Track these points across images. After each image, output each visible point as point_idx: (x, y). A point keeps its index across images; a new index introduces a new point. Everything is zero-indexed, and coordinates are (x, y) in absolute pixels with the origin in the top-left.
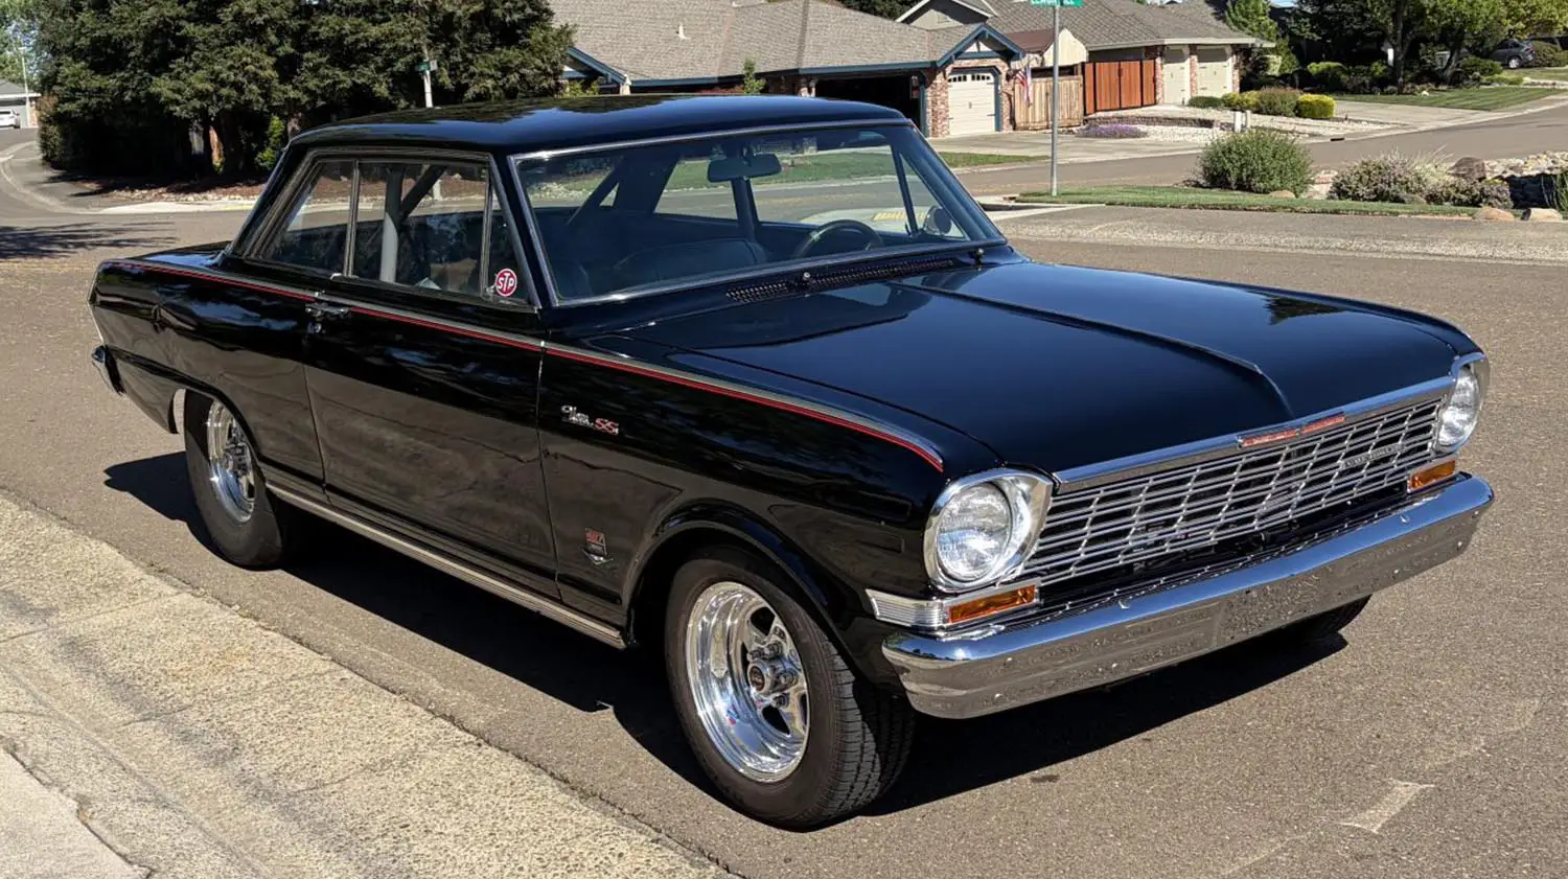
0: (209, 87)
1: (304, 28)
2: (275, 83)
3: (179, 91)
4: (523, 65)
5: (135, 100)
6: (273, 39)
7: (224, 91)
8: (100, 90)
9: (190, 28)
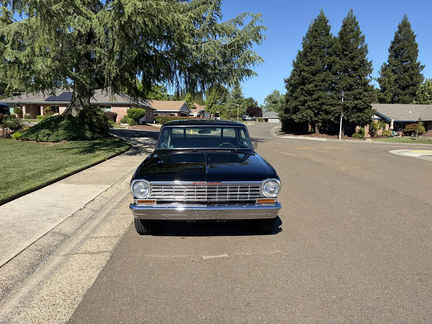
0: (301, 117)
1: (320, 108)
2: (313, 117)
3: (296, 118)
4: (362, 116)
5: (290, 119)
6: (314, 109)
7: (304, 118)
8: (285, 117)
9: (300, 107)
